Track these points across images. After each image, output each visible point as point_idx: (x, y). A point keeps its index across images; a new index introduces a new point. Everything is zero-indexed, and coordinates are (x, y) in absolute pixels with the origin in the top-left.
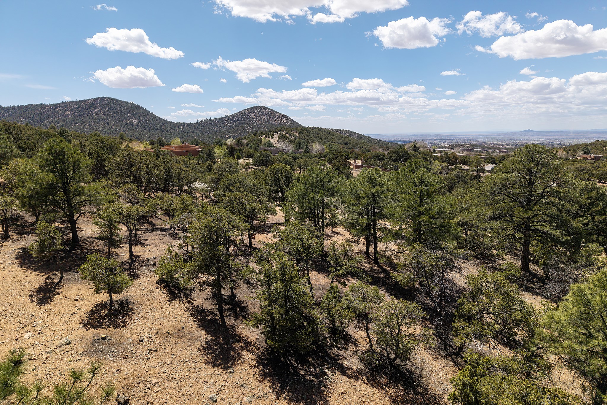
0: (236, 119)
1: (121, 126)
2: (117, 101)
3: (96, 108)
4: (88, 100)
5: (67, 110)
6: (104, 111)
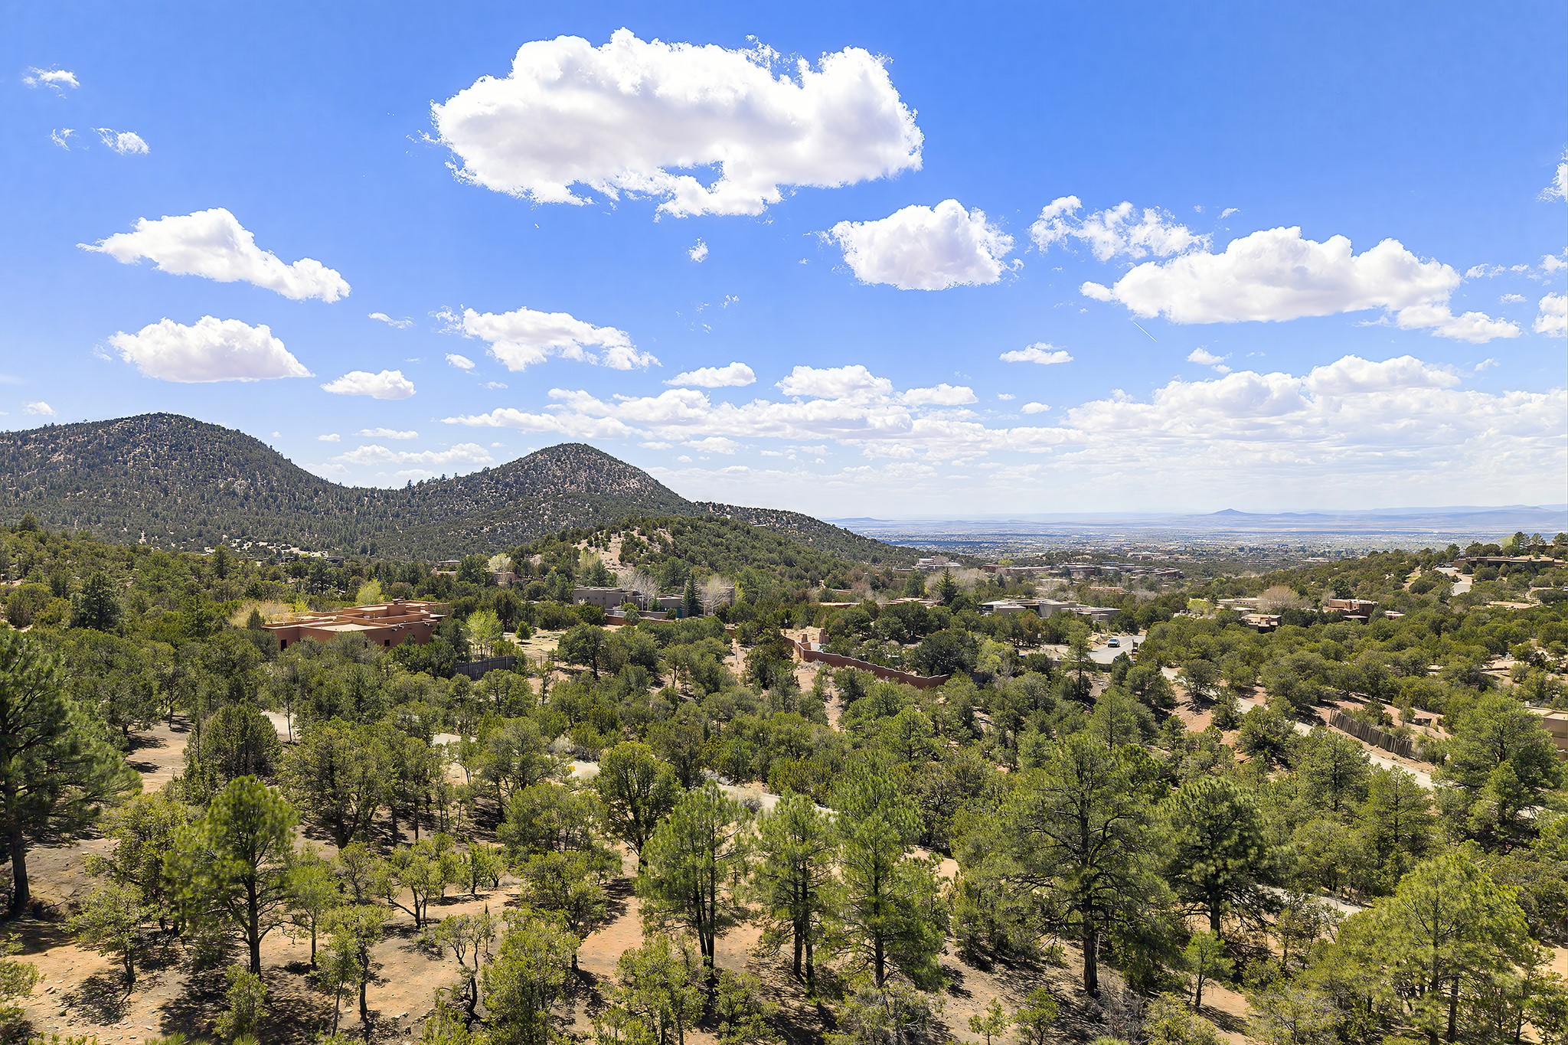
0: (511, 480)
1: (203, 498)
2: (197, 424)
3: (136, 446)
4: (117, 421)
5: (54, 451)
6: (159, 456)
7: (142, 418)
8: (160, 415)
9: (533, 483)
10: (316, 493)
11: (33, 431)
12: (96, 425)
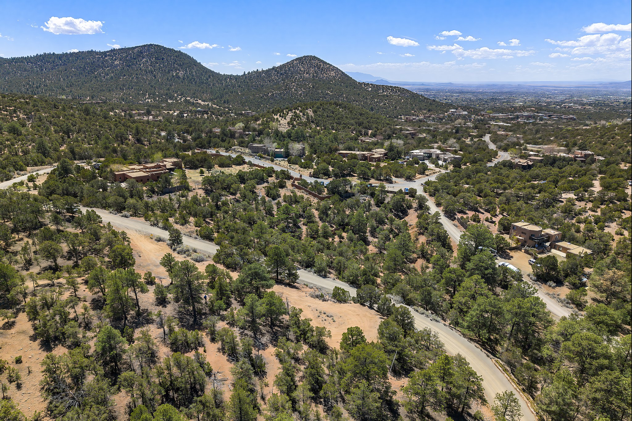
0: (283, 72)
1: (168, 79)
2: (165, 49)
3: (143, 58)
4: (136, 47)
5: (116, 60)
6: (152, 62)
7: (145, 46)
8: (151, 45)
9: (292, 73)
10: (209, 77)
11: (108, 52)
12: (129, 49)
